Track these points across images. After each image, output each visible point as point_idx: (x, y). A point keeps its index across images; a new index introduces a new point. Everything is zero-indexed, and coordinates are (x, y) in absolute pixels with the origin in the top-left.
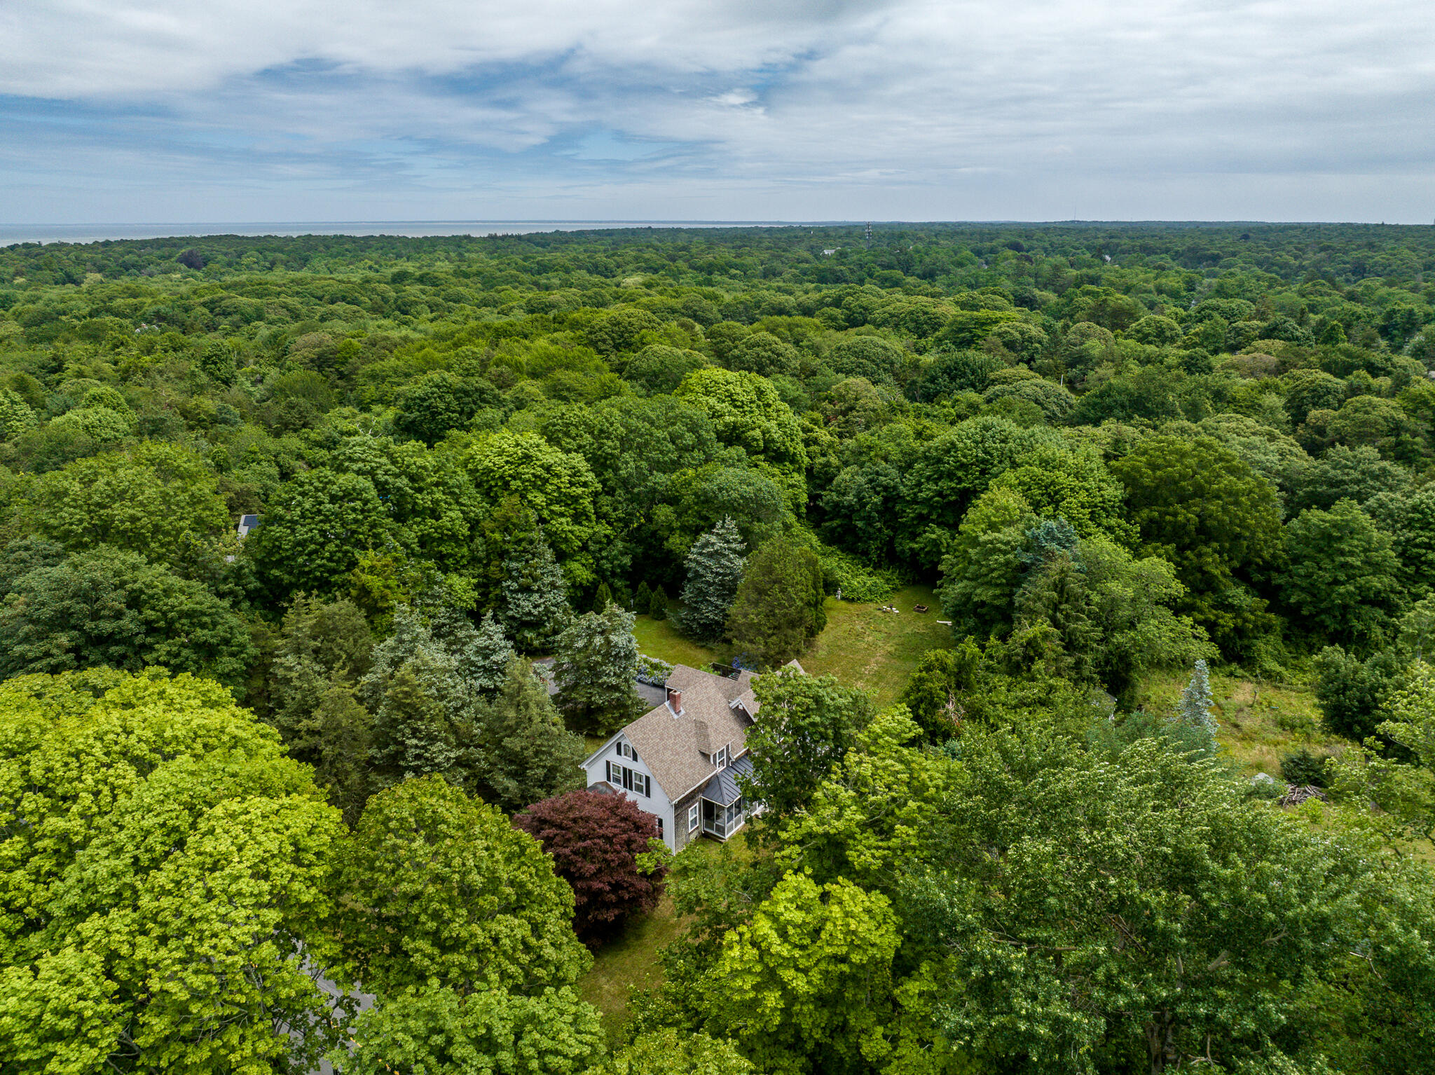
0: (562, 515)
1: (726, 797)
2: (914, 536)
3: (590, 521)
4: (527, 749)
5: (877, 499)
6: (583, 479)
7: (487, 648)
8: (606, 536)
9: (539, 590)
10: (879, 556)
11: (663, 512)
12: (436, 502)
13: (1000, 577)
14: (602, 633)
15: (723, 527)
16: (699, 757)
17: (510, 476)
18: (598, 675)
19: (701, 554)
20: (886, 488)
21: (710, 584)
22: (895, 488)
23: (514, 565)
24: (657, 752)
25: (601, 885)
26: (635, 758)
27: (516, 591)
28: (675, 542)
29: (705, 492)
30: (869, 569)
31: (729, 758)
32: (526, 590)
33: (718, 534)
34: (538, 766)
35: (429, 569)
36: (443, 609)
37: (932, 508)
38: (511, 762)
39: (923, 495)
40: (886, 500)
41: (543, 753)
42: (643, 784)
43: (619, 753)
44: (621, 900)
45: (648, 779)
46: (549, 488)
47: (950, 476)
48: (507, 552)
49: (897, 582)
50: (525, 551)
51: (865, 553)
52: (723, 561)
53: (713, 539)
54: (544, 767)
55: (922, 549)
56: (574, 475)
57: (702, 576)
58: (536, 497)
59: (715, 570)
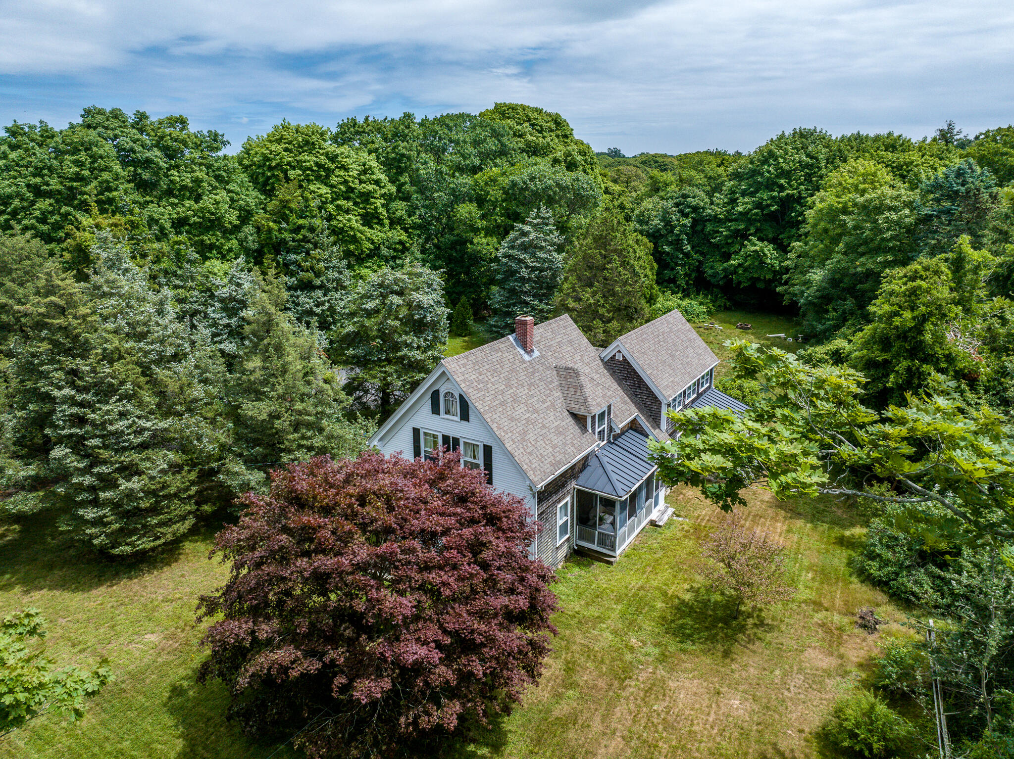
0: (350, 212)
1: (619, 486)
2: (727, 257)
3: (382, 225)
5: (687, 221)
6: (374, 177)
7: (232, 299)
8: (401, 242)
9: (322, 287)
10: (687, 283)
11: (466, 210)
12: (197, 181)
13: (893, 238)
15: (538, 216)
17: (289, 164)
18: (396, 347)
19: (512, 247)
20: (695, 209)
21: (523, 280)
22: (704, 208)
23: (292, 257)
24: (503, 403)
26: (465, 416)
27: (294, 289)
28: (482, 243)
29: (514, 184)
30: (680, 295)
31: (611, 429)
32: (307, 286)
33: (533, 225)
35: (179, 243)
36: (196, 293)
37: (750, 222)
39: (740, 209)
40: (695, 222)
41: (309, 426)
42: (480, 461)
43: (436, 410)
45: (488, 450)
46: (334, 180)
47: (770, 185)
48: (284, 242)
49: (710, 305)
50: (305, 240)
51: (673, 281)
52: (540, 254)
53: (527, 228)
55: (740, 265)
56: (365, 172)
57: (516, 272)
58: (319, 188)
59: (530, 264)
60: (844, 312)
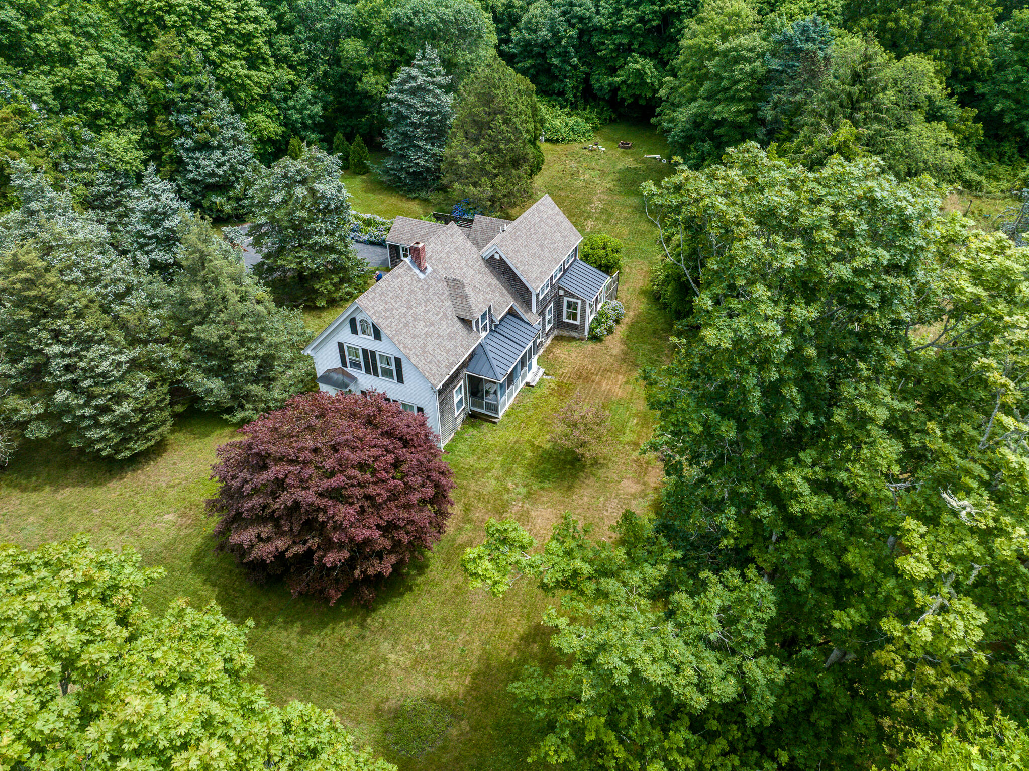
0: (233, 57)
1: (498, 370)
2: (613, 71)
3: (268, 65)
4: (228, 337)
5: (573, 33)
6: (252, 13)
7: (154, 211)
8: (291, 83)
9: (220, 147)
10: (575, 96)
11: (352, 47)
13: (746, 89)
14: (304, 182)
15: (424, 57)
16: (459, 325)
17: (160, 9)
18: (307, 235)
19: (401, 92)
20: (581, 19)
21: (415, 126)
22: (590, 18)
23: (184, 117)
24: (406, 325)
25: (367, 533)
26: (378, 335)
27: (193, 150)
28: (371, 82)
29: (398, 19)
30: (568, 110)
31: (492, 321)
32: (204, 147)
33: (420, 67)
34: (247, 358)
35: (71, 124)
36: (101, 174)
37: (633, 35)
38: (210, 356)
39: (624, 22)
40: (581, 33)
41: (251, 340)
42: (393, 367)
43: (354, 331)
44: (397, 544)
45: (398, 361)
46: (213, 23)
48: (173, 102)
49: (597, 121)
50: (194, 99)
51: (562, 93)
52: (429, 98)
53: (414, 72)
54: (254, 358)
55: (624, 82)
56: (242, 9)
57: (406, 117)
58: (198, 35)
59: (420, 109)
60: (703, 153)
